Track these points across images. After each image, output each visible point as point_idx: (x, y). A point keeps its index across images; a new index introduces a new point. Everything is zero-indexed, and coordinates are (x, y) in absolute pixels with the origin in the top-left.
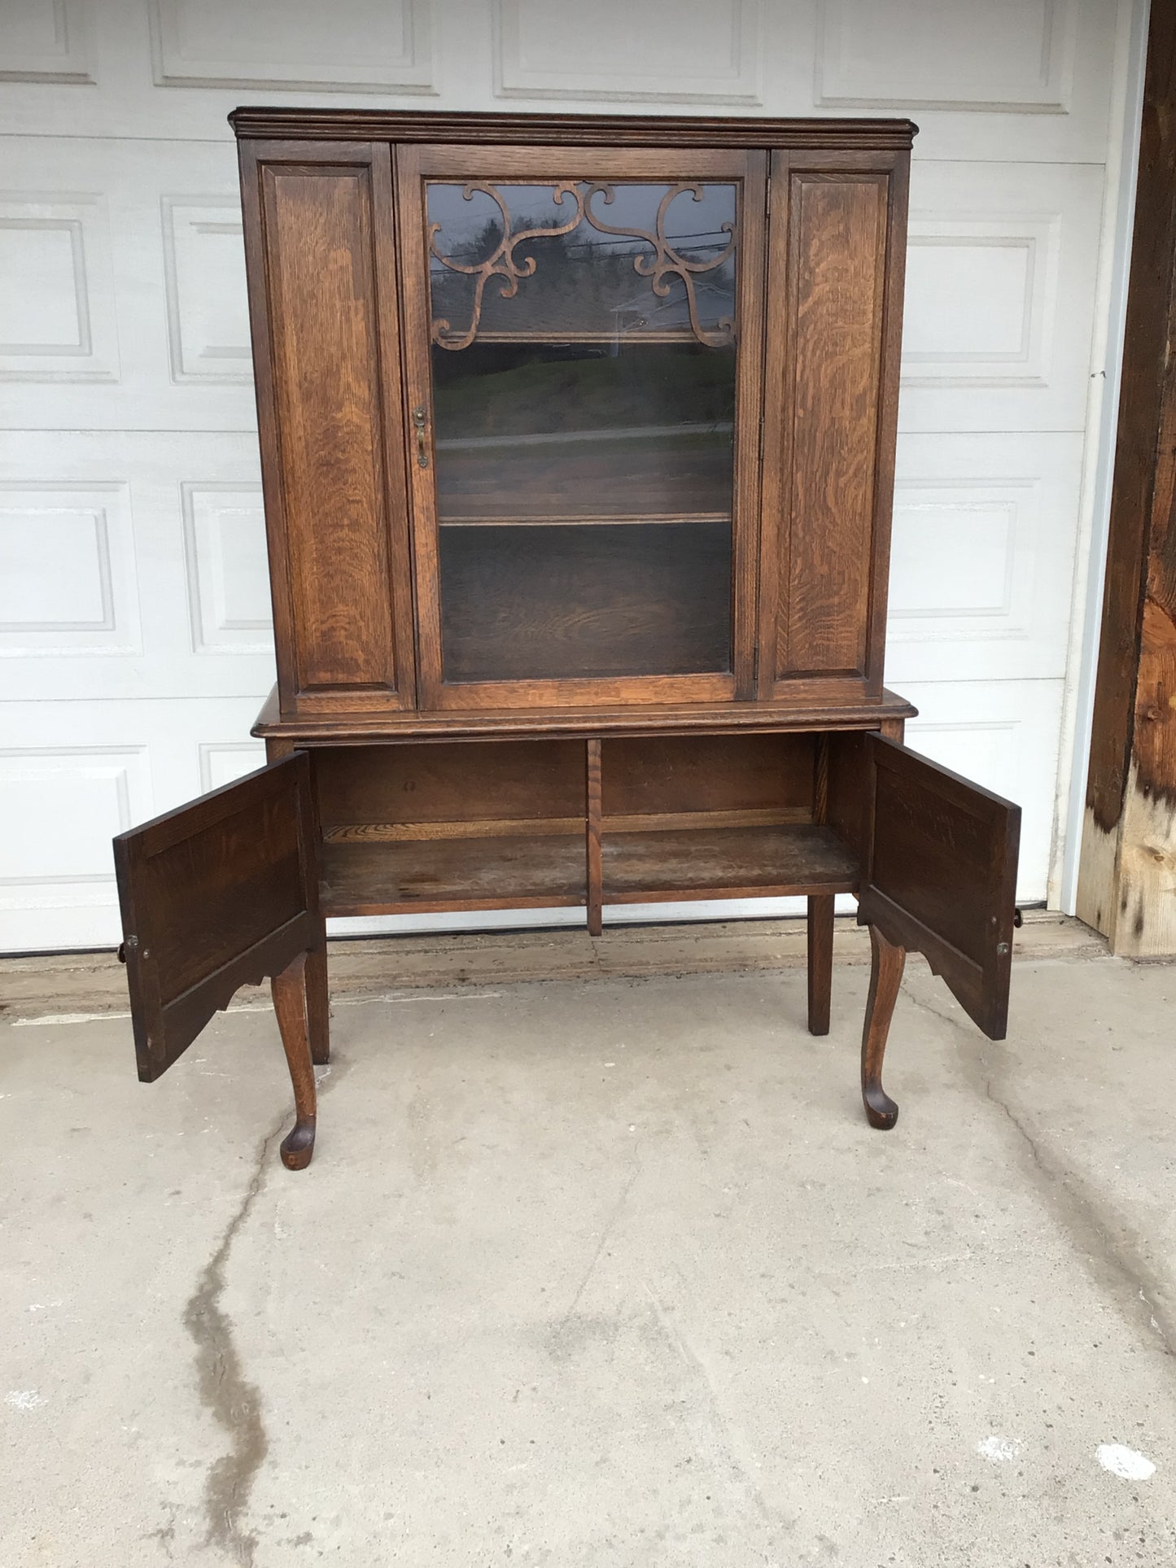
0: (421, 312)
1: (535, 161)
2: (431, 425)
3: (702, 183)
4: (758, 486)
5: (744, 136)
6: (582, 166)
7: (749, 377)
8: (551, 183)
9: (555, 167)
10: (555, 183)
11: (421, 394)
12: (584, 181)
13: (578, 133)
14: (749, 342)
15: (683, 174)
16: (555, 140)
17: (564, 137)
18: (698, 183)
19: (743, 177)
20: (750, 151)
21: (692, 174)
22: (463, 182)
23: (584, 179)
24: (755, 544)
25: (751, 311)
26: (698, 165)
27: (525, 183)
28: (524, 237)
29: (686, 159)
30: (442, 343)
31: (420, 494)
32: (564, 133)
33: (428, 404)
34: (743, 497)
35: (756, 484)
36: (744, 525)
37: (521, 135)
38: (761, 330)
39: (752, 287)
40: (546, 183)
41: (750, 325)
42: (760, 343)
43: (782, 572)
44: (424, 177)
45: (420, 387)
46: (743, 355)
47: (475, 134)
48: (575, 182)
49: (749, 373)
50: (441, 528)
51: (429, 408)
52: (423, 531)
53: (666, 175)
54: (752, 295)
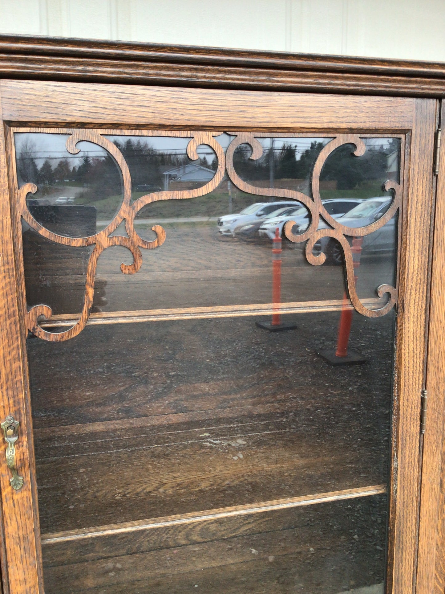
0: (10, 298)
1: (163, 105)
2: (28, 435)
3: (363, 136)
4: (419, 462)
5: (416, 82)
6: (223, 114)
7: (411, 349)
8: (183, 134)
9: (190, 115)
10: (189, 134)
11: (11, 401)
12: (225, 132)
13: (220, 72)
14: (412, 311)
15: (344, 126)
16: (189, 79)
17: (202, 76)
18: (359, 135)
19: (410, 130)
20: (419, 101)
21: (354, 126)
22: (65, 130)
23: (225, 130)
24: (414, 521)
25: (415, 278)
26: (362, 115)
27: (151, 133)
28: (150, 201)
29: (347, 108)
30: (42, 334)
31: (14, 522)
32: (202, 70)
33: (23, 412)
34: (403, 476)
35: (416, 460)
36: (404, 503)
37: (144, 71)
38: (425, 298)
39: (417, 252)
40: (177, 133)
41: (413, 292)
42: (423, 312)
43: (439, 545)
44: (9, 124)
45: (10, 392)
46: (407, 325)
47: (80, 68)
48: (215, 133)
49: (411, 344)
50: (46, 548)
51: (23, 417)
52: (20, 565)
53: (325, 125)
54: (416, 262)
